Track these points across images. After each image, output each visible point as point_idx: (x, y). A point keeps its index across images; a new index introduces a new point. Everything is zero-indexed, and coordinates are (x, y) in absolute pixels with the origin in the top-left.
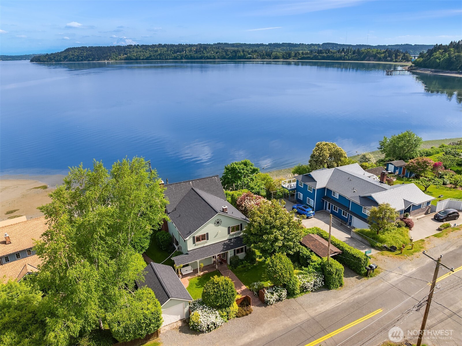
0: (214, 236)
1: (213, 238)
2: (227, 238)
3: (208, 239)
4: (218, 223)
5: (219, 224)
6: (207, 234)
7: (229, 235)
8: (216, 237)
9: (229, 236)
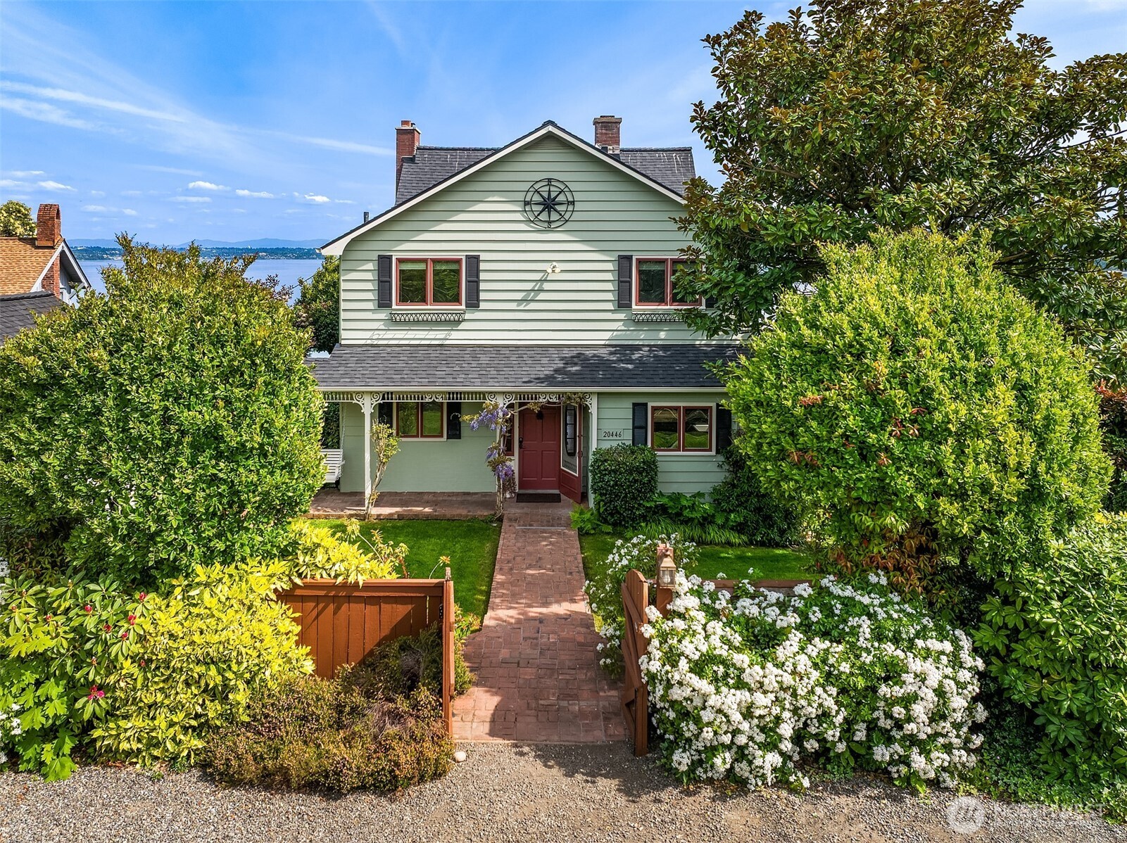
0: (520, 296)
1: (513, 306)
2: (608, 335)
3: (474, 303)
4: (549, 204)
5: (554, 216)
6: (474, 261)
7: (622, 316)
8: (532, 306)
9: (619, 325)
